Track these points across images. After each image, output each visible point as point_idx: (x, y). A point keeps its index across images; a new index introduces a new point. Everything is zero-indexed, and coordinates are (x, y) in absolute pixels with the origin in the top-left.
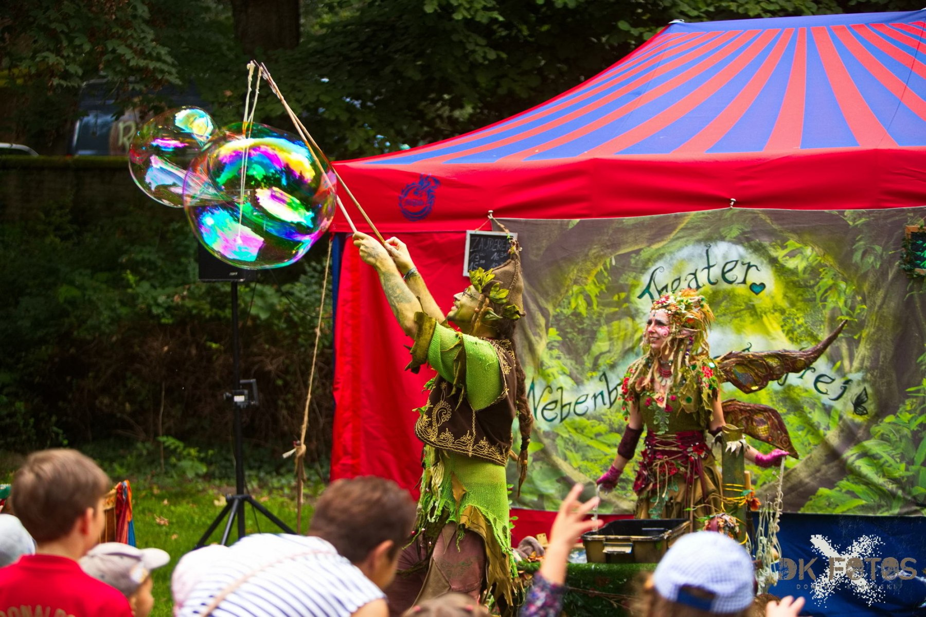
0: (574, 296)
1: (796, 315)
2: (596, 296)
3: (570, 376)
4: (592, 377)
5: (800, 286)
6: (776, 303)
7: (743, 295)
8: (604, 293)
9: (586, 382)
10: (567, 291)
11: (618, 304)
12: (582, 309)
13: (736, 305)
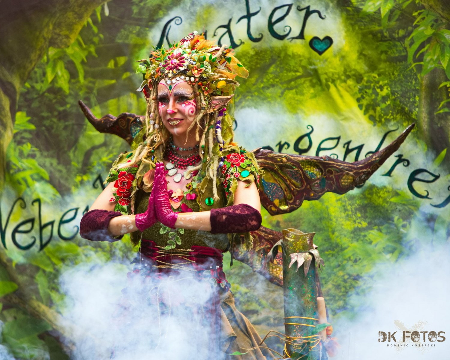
0: (51, 63)
1: (378, 82)
2: (83, 63)
3: (51, 182)
4: (82, 182)
5: (383, 39)
6: (349, 66)
7: (300, 56)
8: (93, 57)
9: (74, 190)
10: (40, 56)
11: (116, 74)
12: (64, 83)
13: (289, 71)
